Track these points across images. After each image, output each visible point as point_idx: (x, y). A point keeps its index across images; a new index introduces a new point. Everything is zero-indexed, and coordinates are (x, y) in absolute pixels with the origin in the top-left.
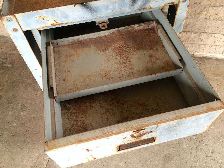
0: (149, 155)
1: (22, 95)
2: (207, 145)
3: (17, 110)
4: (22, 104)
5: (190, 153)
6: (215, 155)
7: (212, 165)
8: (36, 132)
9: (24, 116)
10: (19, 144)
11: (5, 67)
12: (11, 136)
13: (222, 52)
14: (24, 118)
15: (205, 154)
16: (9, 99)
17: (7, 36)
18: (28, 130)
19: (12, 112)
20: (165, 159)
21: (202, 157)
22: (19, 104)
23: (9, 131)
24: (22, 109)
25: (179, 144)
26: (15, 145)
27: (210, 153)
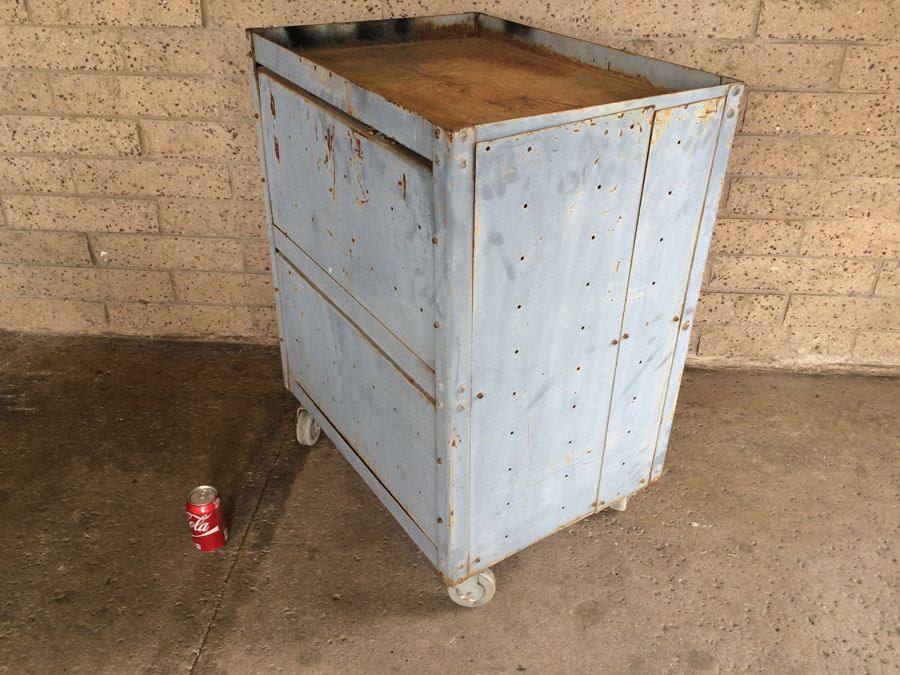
1: (82, 486)
2: (699, 571)
3: (66, 529)
4: (85, 509)
5: (656, 595)
6: (728, 593)
7: (725, 617)
8: (145, 582)
9: (94, 544)
10: (82, 623)
11: (14, 412)
12: (50, 603)
14: (95, 547)
15: (700, 592)
16: (34, 499)
17: (15, 332)
18: (115, 579)
19: (49, 535)
20: (583, 616)
21: (690, 602)
22: (73, 510)
23: (43, 588)
24: (85, 523)
25: (620, 575)
26: (69, 626)
27: (711, 589)
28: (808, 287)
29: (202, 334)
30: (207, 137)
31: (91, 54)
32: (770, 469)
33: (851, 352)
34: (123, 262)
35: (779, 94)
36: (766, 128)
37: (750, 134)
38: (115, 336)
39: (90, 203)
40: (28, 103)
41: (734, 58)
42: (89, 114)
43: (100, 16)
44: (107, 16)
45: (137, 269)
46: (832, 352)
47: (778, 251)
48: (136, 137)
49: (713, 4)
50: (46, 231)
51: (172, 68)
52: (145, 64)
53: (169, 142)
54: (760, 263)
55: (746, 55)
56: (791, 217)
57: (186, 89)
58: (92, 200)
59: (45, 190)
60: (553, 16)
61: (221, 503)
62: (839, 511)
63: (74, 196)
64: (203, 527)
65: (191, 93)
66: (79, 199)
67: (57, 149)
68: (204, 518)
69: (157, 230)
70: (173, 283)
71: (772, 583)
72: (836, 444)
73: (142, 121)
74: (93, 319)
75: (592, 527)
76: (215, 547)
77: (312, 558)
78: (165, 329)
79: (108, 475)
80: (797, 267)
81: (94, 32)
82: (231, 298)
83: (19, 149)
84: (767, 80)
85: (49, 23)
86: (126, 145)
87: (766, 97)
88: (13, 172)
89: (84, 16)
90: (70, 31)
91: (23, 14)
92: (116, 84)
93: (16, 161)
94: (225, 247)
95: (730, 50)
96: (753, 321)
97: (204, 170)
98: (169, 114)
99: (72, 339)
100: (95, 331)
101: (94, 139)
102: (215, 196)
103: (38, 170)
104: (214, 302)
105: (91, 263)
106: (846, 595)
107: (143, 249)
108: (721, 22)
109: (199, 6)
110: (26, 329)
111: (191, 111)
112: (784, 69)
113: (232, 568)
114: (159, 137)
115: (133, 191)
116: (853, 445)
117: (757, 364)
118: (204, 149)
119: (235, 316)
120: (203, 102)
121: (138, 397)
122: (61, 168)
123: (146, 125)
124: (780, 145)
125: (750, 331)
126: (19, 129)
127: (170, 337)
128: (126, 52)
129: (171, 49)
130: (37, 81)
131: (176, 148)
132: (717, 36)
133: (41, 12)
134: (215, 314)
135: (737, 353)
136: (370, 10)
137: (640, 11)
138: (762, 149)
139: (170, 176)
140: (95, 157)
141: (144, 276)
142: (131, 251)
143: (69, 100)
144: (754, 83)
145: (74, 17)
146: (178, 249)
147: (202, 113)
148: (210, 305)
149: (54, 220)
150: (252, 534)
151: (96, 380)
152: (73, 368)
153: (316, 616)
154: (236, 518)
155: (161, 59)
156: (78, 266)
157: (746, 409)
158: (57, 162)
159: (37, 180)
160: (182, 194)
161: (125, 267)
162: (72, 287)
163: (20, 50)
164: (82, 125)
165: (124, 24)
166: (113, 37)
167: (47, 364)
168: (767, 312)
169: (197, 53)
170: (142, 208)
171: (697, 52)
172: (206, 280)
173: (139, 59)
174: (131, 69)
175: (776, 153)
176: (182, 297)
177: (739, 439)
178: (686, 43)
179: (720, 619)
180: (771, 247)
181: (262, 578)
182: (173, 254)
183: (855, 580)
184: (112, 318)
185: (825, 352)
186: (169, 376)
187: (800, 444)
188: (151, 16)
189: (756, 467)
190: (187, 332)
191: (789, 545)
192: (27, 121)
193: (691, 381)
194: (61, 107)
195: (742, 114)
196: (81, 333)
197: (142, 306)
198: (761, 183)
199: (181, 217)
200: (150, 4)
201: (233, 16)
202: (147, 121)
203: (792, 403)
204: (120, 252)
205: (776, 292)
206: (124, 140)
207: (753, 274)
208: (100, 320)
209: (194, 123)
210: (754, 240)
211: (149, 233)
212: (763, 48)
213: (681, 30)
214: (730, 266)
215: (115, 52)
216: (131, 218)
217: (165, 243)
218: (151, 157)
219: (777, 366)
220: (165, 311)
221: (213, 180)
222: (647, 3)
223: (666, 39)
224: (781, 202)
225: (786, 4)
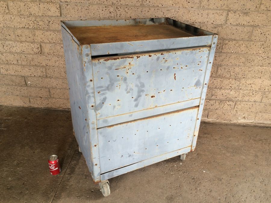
0: (153, 197)
1: (18, 153)
3: (12, 166)
4: (18, 161)
5: (191, 193)
6: (213, 194)
8: (34, 184)
9: (20, 172)
10: (14, 196)
12: (5, 190)
13: (207, 115)
14: (21, 172)
15: (204, 193)
16: (3, 157)
17: (2, 105)
18: (26, 183)
19: (7, 168)
20: (168, 199)
21: (201, 196)
22: (15, 161)
23: (4, 184)
24: (18, 165)
25: (180, 187)
26: (10, 197)
27: (208, 192)
28: (241, 99)
29: (58, 107)
30: (61, 49)
31: (27, 24)
32: (228, 155)
33: (255, 119)
34: (35, 85)
35: (233, 41)
36: (229, 51)
37: (224, 53)
38: (32, 107)
39: (26, 68)
40: (8, 37)
41: (219, 30)
42: (26, 41)
43: (30, 12)
44: (32, 12)
45: (39, 88)
46: (249, 119)
47: (232, 88)
48: (40, 48)
49: (213, 14)
50: (12, 75)
51: (51, 29)
52: (43, 27)
53: (50, 50)
54: (227, 91)
55: (223, 29)
56: (236, 78)
57: (55, 35)
58: (26, 66)
59: (12, 63)
60: (165, 16)
61: (59, 161)
62: (249, 169)
63: (20, 65)
64: (53, 168)
66: (22, 66)
67: (16, 51)
68: (53, 165)
69: (45, 76)
70: (50, 92)
71: (227, 191)
72: (249, 147)
74: (26, 102)
75: (172, 171)
76: (57, 174)
77: (86, 178)
78: (47, 105)
79: (26, 150)
80: (238, 93)
81: (28, 17)
82: (67, 97)
83: (5, 51)
84: (229, 37)
85: (15, 14)
86: (36, 50)
87: (229, 42)
88: (3, 57)
89: (25, 12)
90: (21, 16)
91: (7, 11)
92: (34, 32)
93: (4, 54)
94: (65, 82)
95: (218, 27)
96: (224, 109)
97: (60, 59)
98: (50, 42)
99: (19, 108)
100: (26, 106)
101: (27, 49)
102: (63, 66)
103: (11, 57)
104: (62, 98)
105: (25, 86)
106: (249, 195)
107: (41, 81)
108: (216, 19)
109: (59, 10)
110: (5, 104)
111: (56, 41)
112: (235, 34)
113: (61, 180)
114: (47, 49)
115: (39, 64)
116: (254, 148)
117: (226, 122)
118: (60, 52)
119: (68, 102)
120: (60, 38)
121: (37, 126)
122: (17, 57)
124: (233, 56)
125: (224, 112)
126: (5, 45)
127: (49, 108)
128: (38, 23)
129: (51, 23)
130: (11, 31)
131: (52, 52)
132: (214, 23)
133: (13, 11)
134: (62, 102)
135: (220, 118)
136: (110, 13)
137: (191, 15)
138: (228, 57)
139: (50, 60)
140: (27, 54)
141: (41, 89)
142: (37, 82)
143: (20, 37)
144: (226, 37)
145: (22, 12)
146: (52, 82)
147: (60, 42)
148: (61, 99)
149: (15, 72)
150: (68, 170)
151: (25, 121)
152: (18, 117)
153: (86, 197)
154: (64, 165)
155: (48, 25)
156: (21, 86)
157: (222, 136)
158: (16, 55)
159: (10, 60)
160: (53, 65)
161: (35, 87)
162: (19, 92)
163: (6, 22)
164: (24, 44)
165: (37, 15)
166: (34, 19)
167: (11, 115)
168: (229, 106)
169: (59, 24)
170: (41, 69)
171: (208, 28)
172: (60, 91)
173: (41, 25)
174: (39, 28)
175: (232, 58)
176: (52, 96)
177: (219, 145)
178: (205, 25)
179: (210, 202)
180: (230, 87)
181: (70, 184)
182: (50, 83)
183: (253, 191)
184: (31, 102)
185: (247, 119)
186: (47, 120)
187: (238, 147)
188: (45, 13)
189: (224, 154)
190: (54, 107)
191: (233, 179)
192: (7, 43)
193: (205, 126)
194: (18, 39)
195: (222, 47)
196: (22, 106)
197: (40, 98)
198: (227, 67)
199: (52, 72)
200: (45, 9)
201: (70, 14)
202: (43, 44)
203: (236, 134)
204: (34, 82)
205: (232, 100)
206: (36, 49)
207: (225, 95)
208: (28, 102)
209: (57, 45)
210: (225, 84)
211: (43, 77)
212: (228, 27)
213: (203, 21)
214: (218, 92)
215: (34, 23)
216: (38, 72)
217: (48, 80)
218: (44, 54)
219: (232, 123)
220: (47, 100)
221: (62, 62)
222: (193, 13)
223: (199, 24)
224: (233, 73)
225: (235, 14)
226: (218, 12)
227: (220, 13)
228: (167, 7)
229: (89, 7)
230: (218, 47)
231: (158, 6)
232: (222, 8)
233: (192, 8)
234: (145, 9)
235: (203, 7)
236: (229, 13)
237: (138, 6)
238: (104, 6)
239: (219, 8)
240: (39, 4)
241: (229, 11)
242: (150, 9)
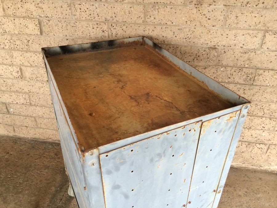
29: (47, 138)
30: (45, 73)
31: (2, 43)
34: (18, 113)
35: (270, 71)
36: (263, 83)
37: (256, 85)
38: (17, 137)
39: (6, 94)
41: (251, 56)
42: (3, 64)
43: (4, 29)
44: (6, 30)
45: (23, 116)
47: (265, 128)
48: (20, 72)
49: (243, 35)
51: (31, 49)
52: (21, 47)
53: (32, 74)
54: (258, 132)
55: (257, 55)
56: (272, 117)
57: (36, 57)
58: (6, 92)
60: (176, 37)
65: (38, 58)
66: (2, 92)
69: (29, 104)
70: (36, 121)
73: (22, 67)
74: (10, 131)
78: (34, 136)
80: (273, 135)
81: (2, 35)
84: (265, 66)
86: (16, 75)
87: (264, 72)
92: (11, 53)
95: (250, 52)
96: (253, 152)
97: (44, 85)
98: (31, 65)
100: (11, 135)
101: (5, 72)
102: (49, 94)
104: (50, 128)
105: (7, 113)
107: (25, 110)
108: (247, 42)
109: (39, 27)
111: (39, 64)
112: (273, 61)
114: (28, 73)
115: (20, 90)
117: (255, 167)
118: (44, 77)
119: (58, 133)
121: (18, 166)
123: (23, 68)
124: (269, 90)
125: (252, 155)
127: (36, 139)
128: (14, 42)
129: (30, 42)
131: (34, 76)
132: (244, 47)
134: (51, 132)
135: (246, 162)
136: (103, 32)
137: (212, 36)
138: (261, 91)
139: (33, 86)
140: (6, 78)
141: (26, 118)
142: (21, 110)
144: (259, 66)
146: (37, 110)
147: (43, 65)
155: (27, 45)
156: (3, 113)
157: (248, 190)
160: (37, 92)
161: (19, 115)
162: (2, 120)
165: (13, 33)
166: (9, 37)
168: (259, 150)
169: (39, 44)
170: (24, 96)
171: (235, 53)
172: (47, 121)
173: (19, 45)
174: (17, 49)
175: (267, 93)
176: (39, 126)
178: (231, 49)
180: (263, 127)
182: (35, 112)
184: (16, 131)
188: (22, 30)
190: (42, 137)
195: (253, 78)
196: (6, 135)
197: (26, 128)
198: (260, 103)
199: (37, 100)
200: (22, 26)
201: (52, 32)
202: (24, 67)
203: (267, 188)
204: (17, 110)
205: (264, 143)
206: (15, 73)
207: (254, 136)
208: (12, 132)
209: (40, 68)
210: (256, 124)
211: (27, 105)
212: (264, 53)
213: (229, 44)
214: (245, 132)
215: (10, 42)
216: (20, 99)
217: (32, 108)
218: (25, 79)
219: (262, 169)
220: (34, 130)
221: (48, 88)
222: (215, 33)
223: (223, 47)
224: (268, 111)
225: (275, 36)
226: (251, 32)
227: (253, 34)
228: (179, 26)
229: (75, 23)
230: (248, 78)
231: (166, 24)
232: (257, 27)
233: (213, 26)
234: (148, 28)
235: (230, 26)
236: (267, 34)
237: (139, 24)
238: (95, 23)
239: (252, 28)
240: (14, 20)
241: (266, 31)
242: (155, 27)
